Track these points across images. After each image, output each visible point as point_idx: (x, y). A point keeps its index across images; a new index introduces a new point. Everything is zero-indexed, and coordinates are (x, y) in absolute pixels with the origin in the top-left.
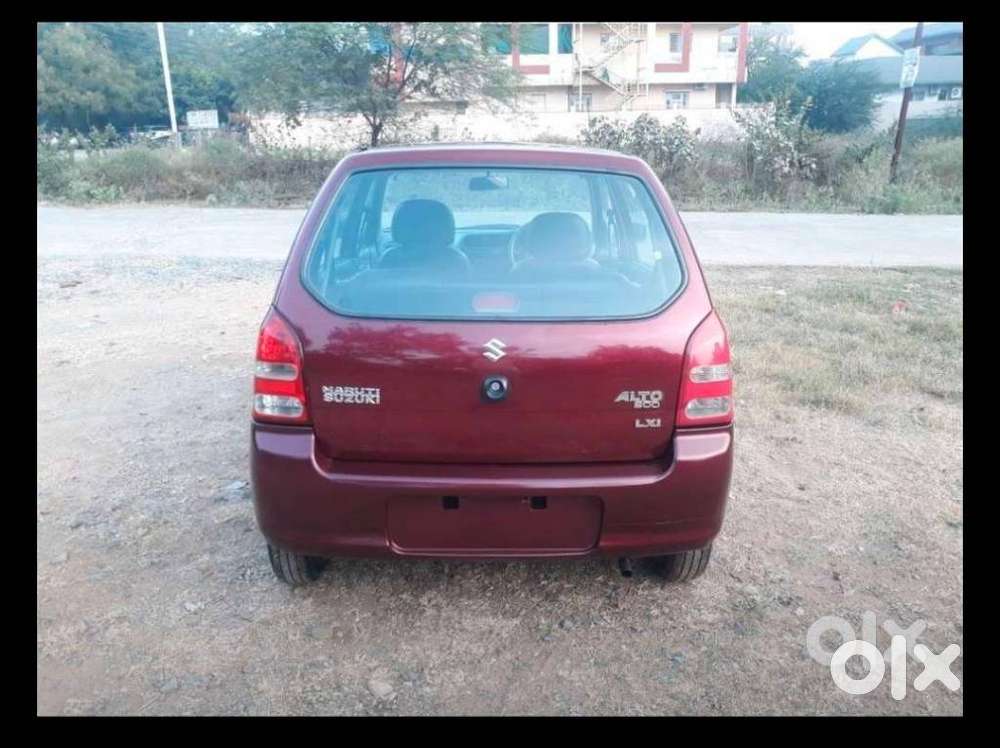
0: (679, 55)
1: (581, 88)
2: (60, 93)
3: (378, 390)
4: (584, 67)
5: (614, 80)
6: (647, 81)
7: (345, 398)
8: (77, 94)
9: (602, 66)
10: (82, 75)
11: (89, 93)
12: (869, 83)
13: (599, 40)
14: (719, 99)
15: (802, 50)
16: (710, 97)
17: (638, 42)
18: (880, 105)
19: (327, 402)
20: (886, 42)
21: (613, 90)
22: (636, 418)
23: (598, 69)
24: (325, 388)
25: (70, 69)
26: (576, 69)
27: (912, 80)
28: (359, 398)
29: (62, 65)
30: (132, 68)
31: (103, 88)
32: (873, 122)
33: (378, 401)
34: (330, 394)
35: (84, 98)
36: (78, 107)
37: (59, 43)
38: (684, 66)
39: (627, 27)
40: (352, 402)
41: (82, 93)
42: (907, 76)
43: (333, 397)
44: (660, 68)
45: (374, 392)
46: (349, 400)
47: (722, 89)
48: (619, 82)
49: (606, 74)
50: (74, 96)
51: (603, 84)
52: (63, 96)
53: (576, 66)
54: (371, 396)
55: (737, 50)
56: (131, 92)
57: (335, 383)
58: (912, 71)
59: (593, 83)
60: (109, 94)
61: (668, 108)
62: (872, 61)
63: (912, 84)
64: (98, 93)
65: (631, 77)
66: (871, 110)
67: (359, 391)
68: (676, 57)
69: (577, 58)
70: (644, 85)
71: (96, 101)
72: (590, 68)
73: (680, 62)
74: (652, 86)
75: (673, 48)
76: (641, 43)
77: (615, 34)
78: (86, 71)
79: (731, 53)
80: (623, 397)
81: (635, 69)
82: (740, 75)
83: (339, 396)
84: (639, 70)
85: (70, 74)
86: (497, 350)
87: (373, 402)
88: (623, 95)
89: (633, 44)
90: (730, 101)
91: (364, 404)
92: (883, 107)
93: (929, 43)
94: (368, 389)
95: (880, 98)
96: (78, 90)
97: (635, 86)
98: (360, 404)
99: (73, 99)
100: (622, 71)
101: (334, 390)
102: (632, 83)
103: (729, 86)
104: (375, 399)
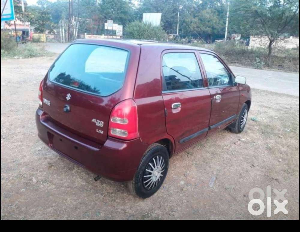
2: (200, 28)
8: (204, 28)
10: (207, 23)
11: (208, 28)
25: (204, 21)
29: (202, 20)
30: (222, 21)
31: (212, 27)
35: (206, 29)
36: (204, 32)
37: (203, 14)
41: (206, 28)
50: (204, 29)
52: (201, 29)
56: (220, 28)
60: (213, 28)
64: (210, 28)
71: (209, 30)
78: (209, 22)
85: (204, 23)
96: (205, 27)
99: (203, 30)
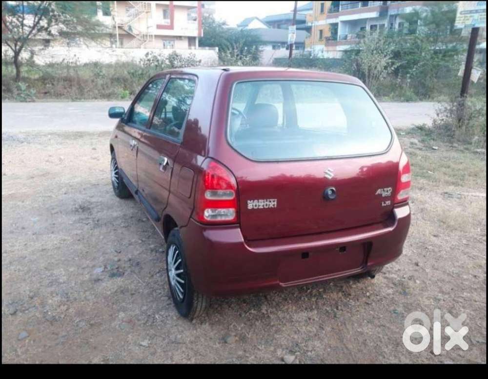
0: (169, 21)
1: (118, 36)
3: (276, 200)
4: (119, 24)
5: (135, 32)
6: (154, 34)
7: (259, 206)
9: (129, 24)
12: (257, 40)
13: (125, 10)
14: (190, 45)
15: (225, 22)
16: (185, 43)
17: (147, 12)
18: (262, 51)
19: (250, 210)
20: (261, 21)
21: (135, 37)
22: (382, 201)
23: (127, 25)
24: (249, 201)
26: (114, 25)
27: (294, 40)
28: (266, 205)
32: (260, 59)
33: (276, 206)
34: (251, 204)
38: (171, 27)
39: (141, 4)
40: (262, 207)
42: (291, 38)
43: (253, 206)
44: (159, 27)
45: (274, 201)
46: (261, 207)
47: (191, 40)
48: (138, 33)
49: (130, 28)
51: (129, 34)
53: (114, 23)
54: (272, 203)
55: (197, 20)
57: (253, 198)
58: (293, 36)
59: (124, 33)
61: (164, 48)
62: (256, 30)
63: (293, 42)
65: (144, 30)
66: (259, 53)
67: (267, 201)
68: (167, 22)
69: (114, 19)
70: (152, 36)
72: (122, 24)
73: (169, 24)
74: (156, 36)
75: (165, 17)
76: (148, 13)
77: (134, 7)
79: (195, 22)
80: (379, 191)
81: (146, 27)
82: (200, 33)
83: (256, 206)
84: (148, 28)
86: (331, 174)
87: (273, 207)
88: (140, 40)
89: (144, 13)
90: (195, 45)
91: (269, 208)
92: (264, 52)
93: (279, 23)
94: (271, 200)
95: (262, 48)
97: (147, 36)
98: (267, 209)
100: (139, 27)
101: (253, 202)
102: (145, 34)
103: (194, 38)
104: (274, 205)
